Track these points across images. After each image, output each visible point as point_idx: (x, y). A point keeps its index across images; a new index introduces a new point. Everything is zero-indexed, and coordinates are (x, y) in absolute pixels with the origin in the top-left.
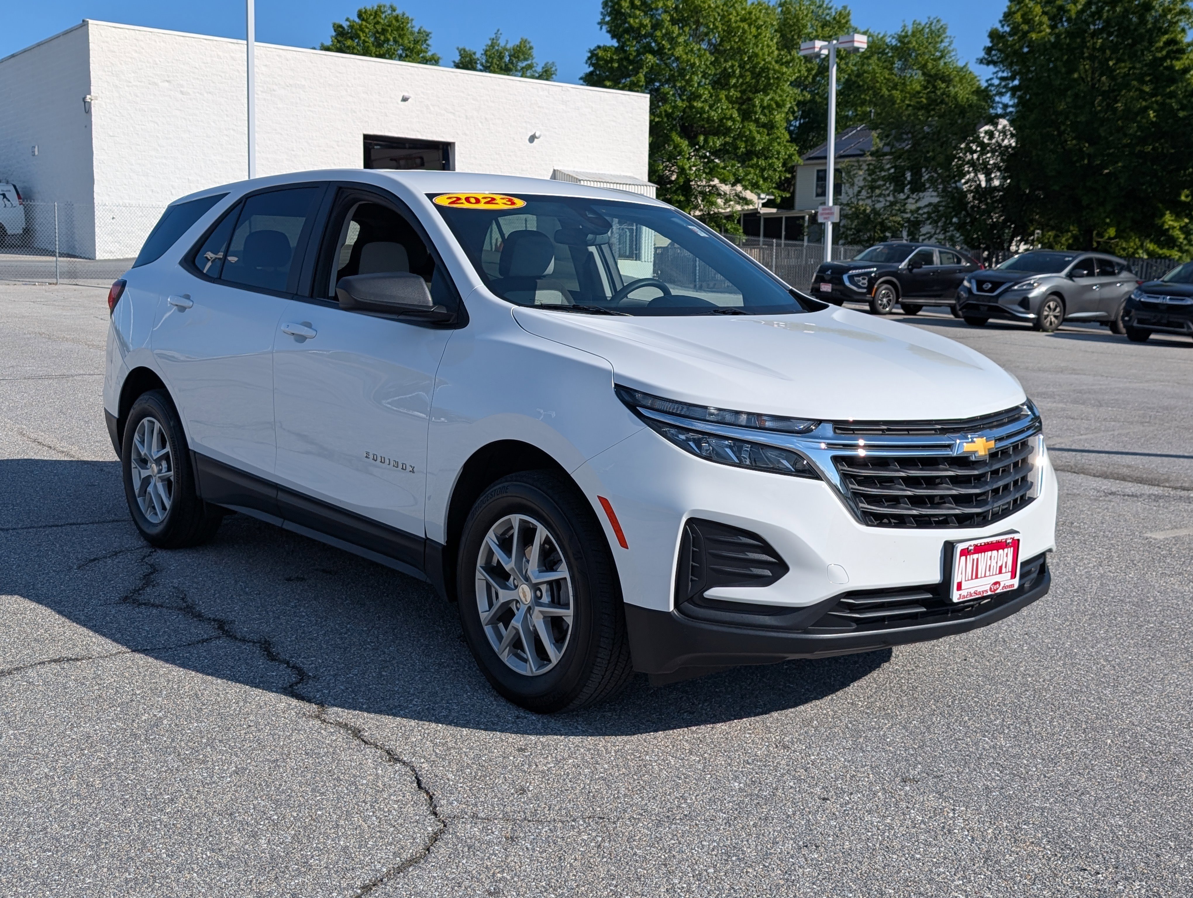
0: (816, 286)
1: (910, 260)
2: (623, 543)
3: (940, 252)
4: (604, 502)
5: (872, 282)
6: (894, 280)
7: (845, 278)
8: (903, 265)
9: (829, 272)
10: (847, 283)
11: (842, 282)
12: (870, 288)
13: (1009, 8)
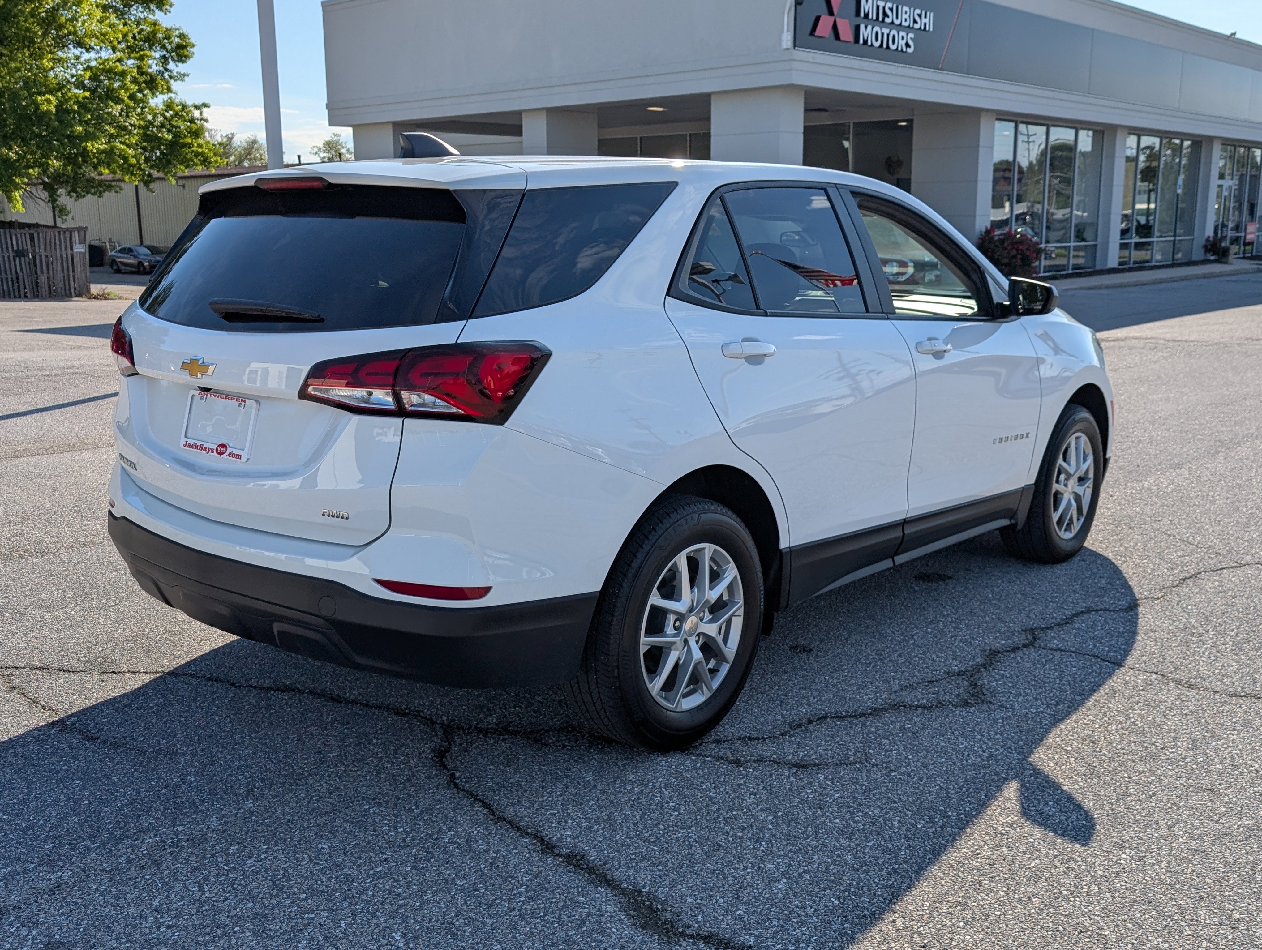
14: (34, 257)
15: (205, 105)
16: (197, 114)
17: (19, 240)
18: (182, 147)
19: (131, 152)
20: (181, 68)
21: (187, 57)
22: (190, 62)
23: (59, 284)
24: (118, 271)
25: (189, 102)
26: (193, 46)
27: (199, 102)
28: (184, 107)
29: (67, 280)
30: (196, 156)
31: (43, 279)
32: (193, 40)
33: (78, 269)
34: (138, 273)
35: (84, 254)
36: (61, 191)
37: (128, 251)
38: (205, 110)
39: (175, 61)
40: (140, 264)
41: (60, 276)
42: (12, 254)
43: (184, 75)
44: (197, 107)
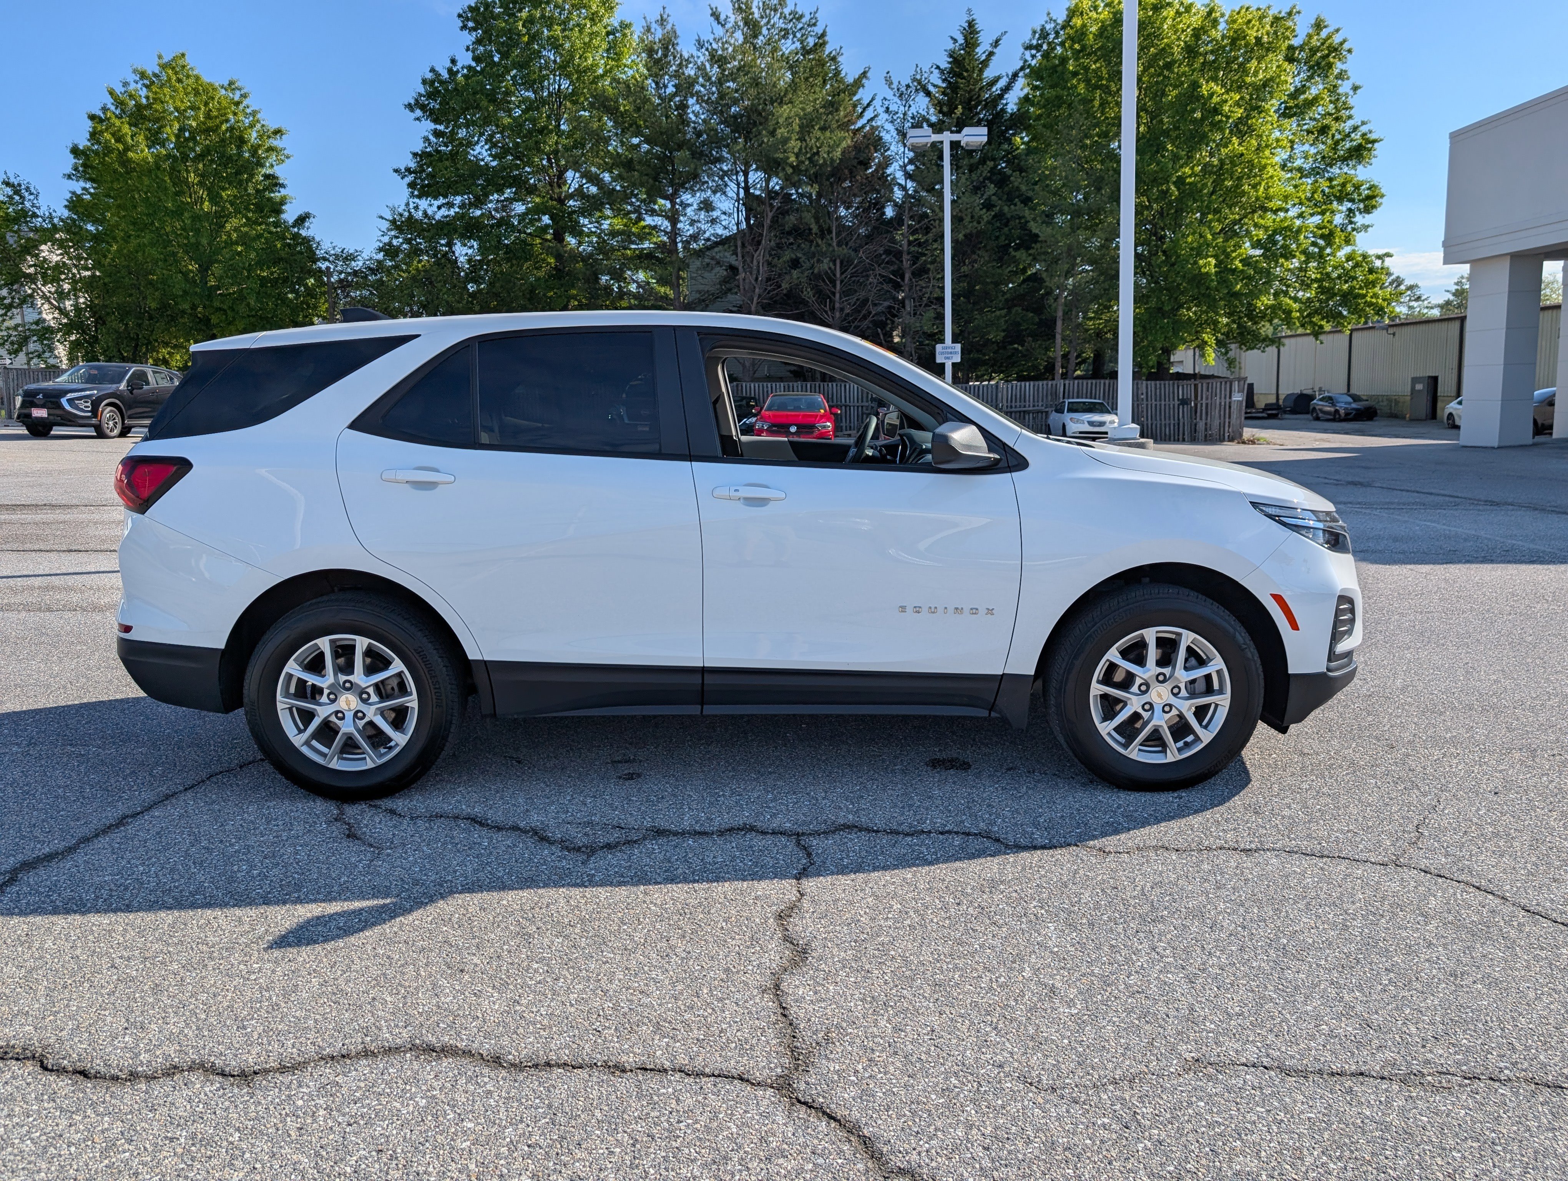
0: (26, 411)
1: (128, 381)
2: (1295, 626)
3: (154, 372)
4: (1278, 598)
5: (96, 404)
6: (117, 402)
7: (64, 401)
8: (123, 386)
9: (41, 396)
10: (68, 407)
11: (60, 406)
12: (95, 412)
13: (94, 128)
14: (1196, 405)
15: (1388, 255)
16: (1378, 263)
17: (1184, 390)
18: (1355, 298)
19: (1296, 306)
20: (1366, 219)
21: (1374, 207)
22: (1376, 213)
23: (1215, 430)
24: (1317, 419)
25: (1371, 252)
26: (1382, 196)
27: (1381, 252)
28: (1365, 256)
29: (1222, 426)
30: (1369, 306)
31: (1201, 425)
32: (1383, 191)
33: (1234, 416)
34: (1334, 420)
35: (1241, 402)
36: (1233, 346)
37: (1330, 400)
38: (1387, 260)
39: (1361, 213)
40: (1337, 411)
41: (1216, 423)
42: (1177, 402)
43: (1368, 226)
44: (1379, 257)
